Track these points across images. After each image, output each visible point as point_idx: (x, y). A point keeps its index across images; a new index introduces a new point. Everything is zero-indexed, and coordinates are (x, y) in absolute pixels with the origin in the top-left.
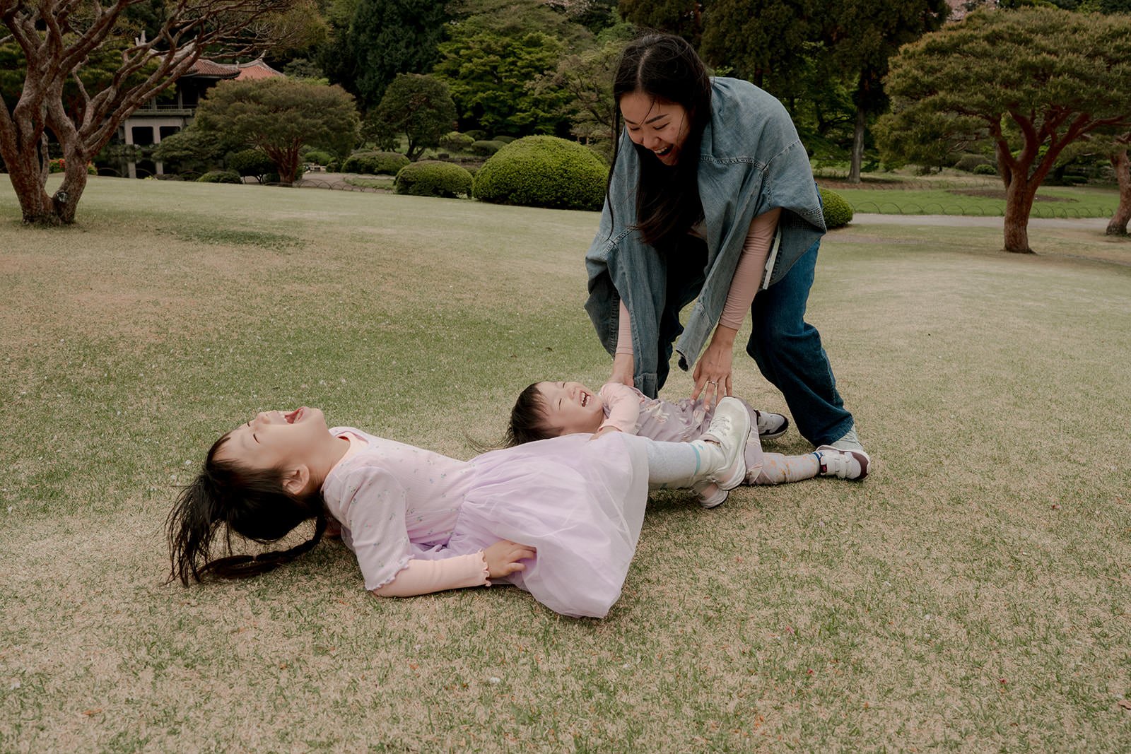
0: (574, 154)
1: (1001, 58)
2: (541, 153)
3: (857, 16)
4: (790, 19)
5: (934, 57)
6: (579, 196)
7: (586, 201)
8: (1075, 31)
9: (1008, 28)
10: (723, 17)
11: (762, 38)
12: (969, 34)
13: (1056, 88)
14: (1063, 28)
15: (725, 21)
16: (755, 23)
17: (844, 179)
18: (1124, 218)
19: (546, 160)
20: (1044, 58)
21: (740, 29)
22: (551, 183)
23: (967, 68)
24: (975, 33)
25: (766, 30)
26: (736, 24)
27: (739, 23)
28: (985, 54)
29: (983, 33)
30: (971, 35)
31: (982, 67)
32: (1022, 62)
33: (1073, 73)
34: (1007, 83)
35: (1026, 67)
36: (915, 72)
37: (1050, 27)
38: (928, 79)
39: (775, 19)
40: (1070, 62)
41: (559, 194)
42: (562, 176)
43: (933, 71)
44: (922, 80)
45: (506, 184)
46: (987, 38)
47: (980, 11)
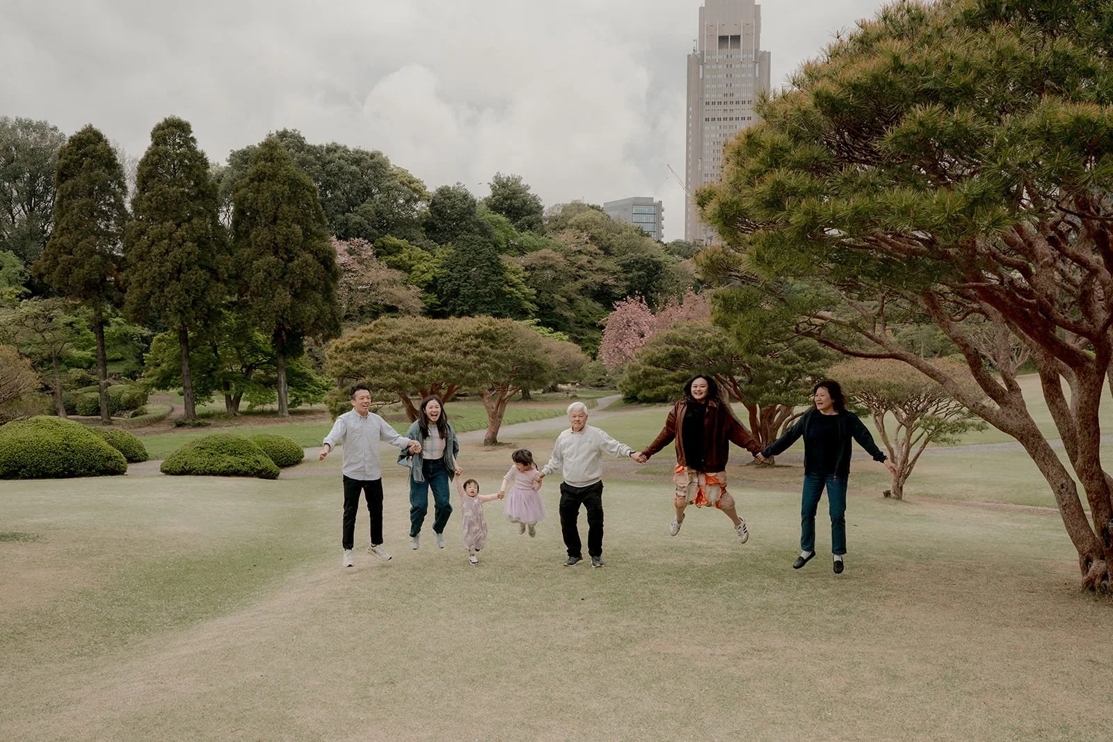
0: (72, 430)
1: (401, 353)
2: (42, 432)
3: (266, 279)
4: (207, 282)
5: (357, 352)
6: (84, 465)
7: (90, 469)
8: (441, 334)
9: (402, 333)
10: (145, 280)
11: (185, 299)
12: (377, 338)
13: (437, 374)
14: (434, 332)
15: (148, 283)
16: (176, 286)
17: (273, 413)
18: (494, 433)
19: (48, 438)
20: (427, 355)
21: (163, 291)
22: (57, 457)
23: (381, 361)
24: (381, 337)
25: (187, 291)
26: (159, 287)
27: (162, 285)
28: (389, 351)
29: (387, 337)
30: (379, 338)
31: (389, 360)
32: (414, 357)
33: (446, 365)
34: (407, 371)
35: (417, 360)
36: (347, 363)
37: (426, 332)
38: (356, 368)
39: (194, 282)
40: (442, 357)
41: (66, 466)
42: (66, 450)
43: (358, 362)
44: (353, 369)
45: (16, 462)
46: (389, 340)
47: (381, 321)
